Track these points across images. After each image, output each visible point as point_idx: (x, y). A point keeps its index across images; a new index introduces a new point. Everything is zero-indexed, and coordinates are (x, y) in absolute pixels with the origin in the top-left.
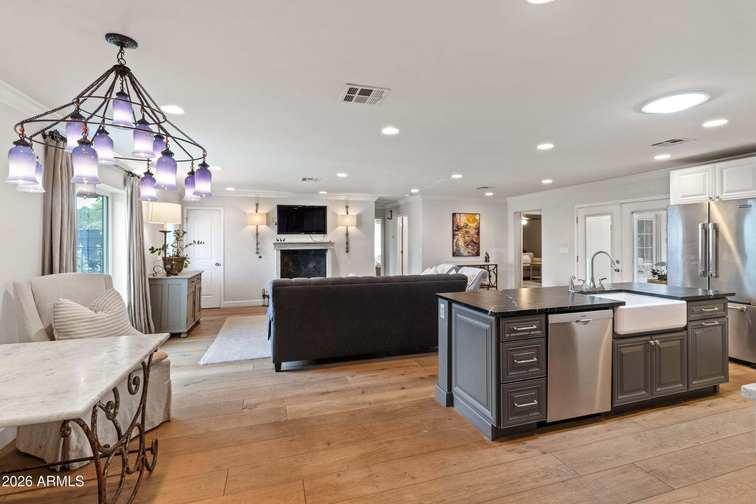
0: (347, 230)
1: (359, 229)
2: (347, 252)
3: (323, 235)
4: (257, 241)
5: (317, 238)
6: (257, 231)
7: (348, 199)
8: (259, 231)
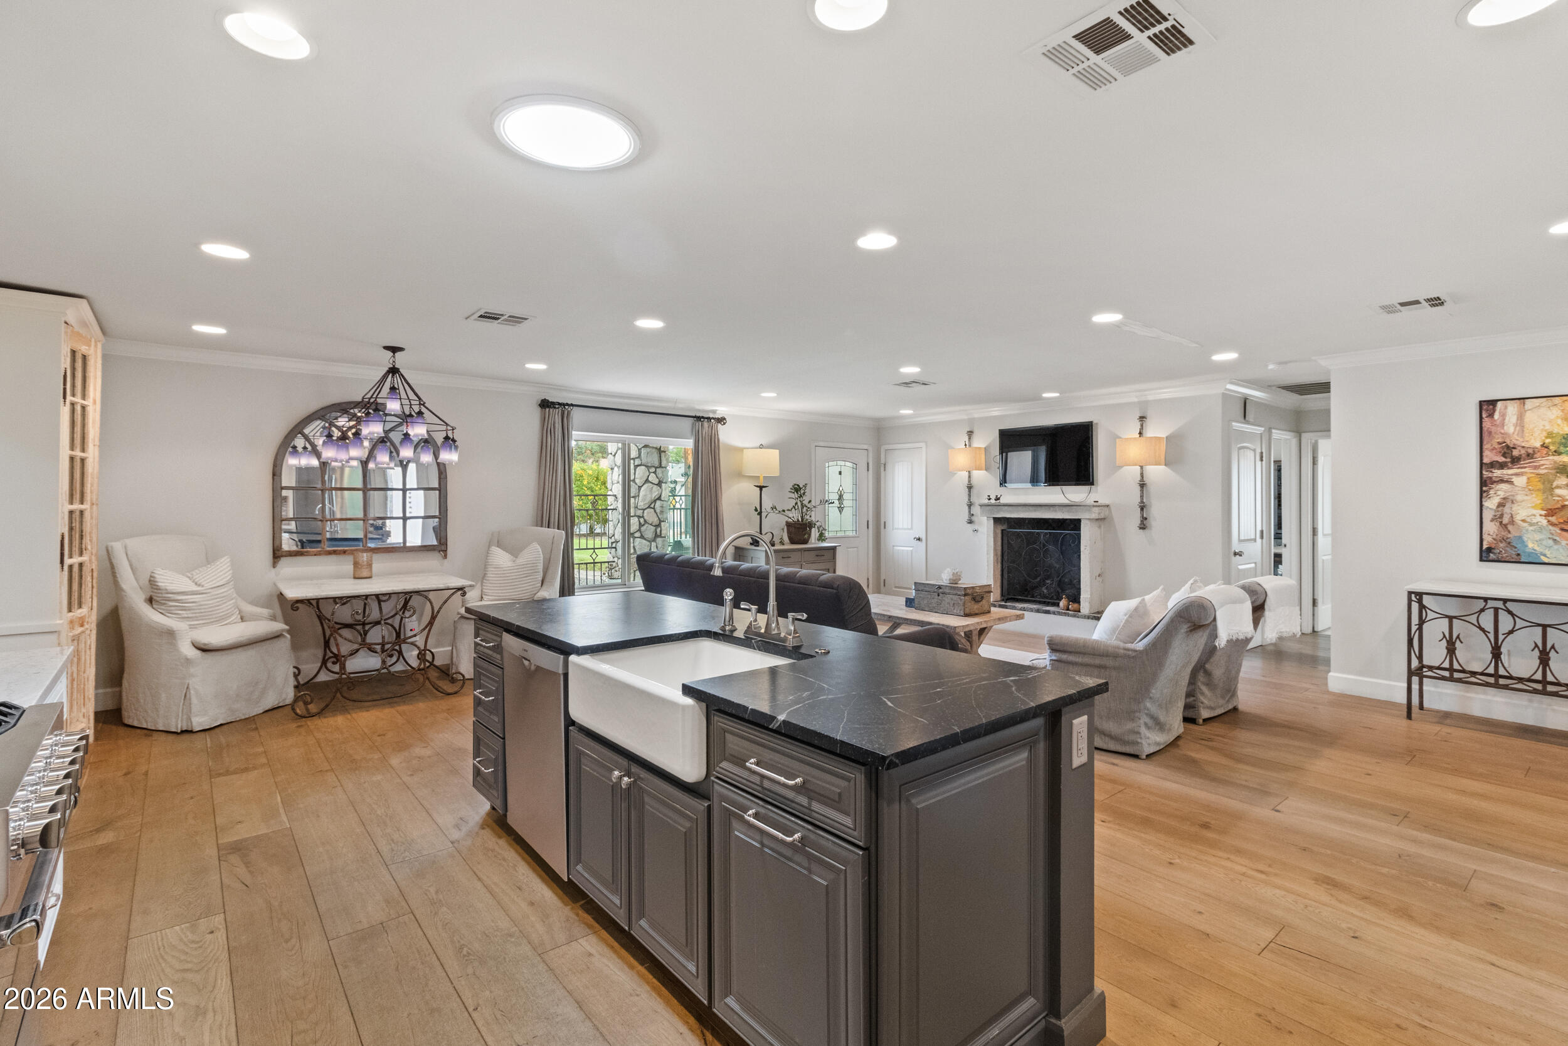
0: (1142, 475)
1: (1172, 470)
2: (1143, 526)
3: (1086, 488)
4: (969, 500)
5: (1074, 494)
6: (969, 481)
7: (1143, 399)
8: (974, 482)
